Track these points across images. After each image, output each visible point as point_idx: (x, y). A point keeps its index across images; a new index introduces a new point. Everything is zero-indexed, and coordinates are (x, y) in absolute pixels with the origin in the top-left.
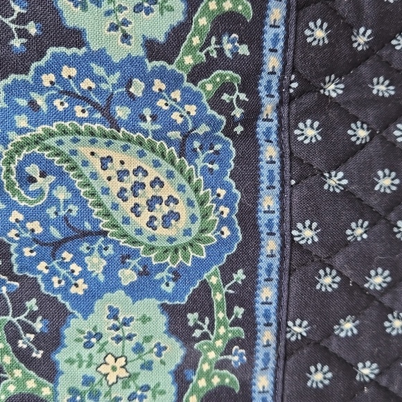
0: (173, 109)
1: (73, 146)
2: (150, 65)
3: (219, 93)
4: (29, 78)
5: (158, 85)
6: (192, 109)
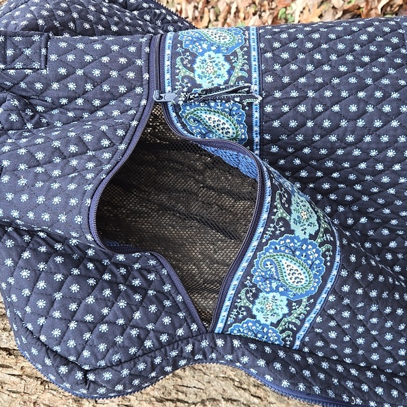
0: (311, 254)
1: (281, 259)
2: (309, 241)
3: (326, 251)
4: (277, 241)
5: (310, 247)
6: (316, 255)
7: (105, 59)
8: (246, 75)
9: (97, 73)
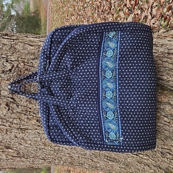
7: (88, 73)
8: (115, 75)
9: (87, 76)
